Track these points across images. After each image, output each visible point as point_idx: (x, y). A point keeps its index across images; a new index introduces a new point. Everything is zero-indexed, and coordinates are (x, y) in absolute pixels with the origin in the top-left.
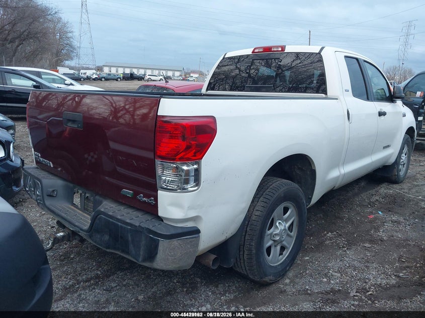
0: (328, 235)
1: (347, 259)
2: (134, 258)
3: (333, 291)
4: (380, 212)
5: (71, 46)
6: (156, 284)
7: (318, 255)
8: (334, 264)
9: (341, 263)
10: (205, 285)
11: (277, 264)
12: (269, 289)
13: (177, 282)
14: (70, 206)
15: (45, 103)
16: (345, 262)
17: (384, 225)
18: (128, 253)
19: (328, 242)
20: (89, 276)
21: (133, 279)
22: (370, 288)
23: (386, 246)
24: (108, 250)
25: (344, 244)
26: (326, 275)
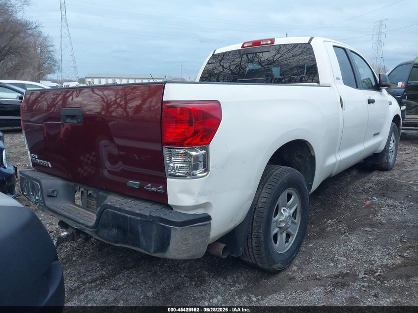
0: (328, 222)
1: (351, 244)
2: (145, 250)
3: (341, 274)
4: (375, 198)
5: (53, 60)
6: (164, 280)
7: (320, 241)
8: (338, 250)
9: (345, 248)
10: (213, 278)
11: (284, 252)
12: (277, 277)
13: (184, 277)
14: (72, 205)
15: (35, 106)
16: (349, 246)
17: (381, 210)
18: (139, 246)
19: (329, 229)
20: (95, 277)
21: (140, 276)
22: (377, 269)
23: (386, 229)
24: (117, 245)
25: (345, 229)
26: (332, 260)
